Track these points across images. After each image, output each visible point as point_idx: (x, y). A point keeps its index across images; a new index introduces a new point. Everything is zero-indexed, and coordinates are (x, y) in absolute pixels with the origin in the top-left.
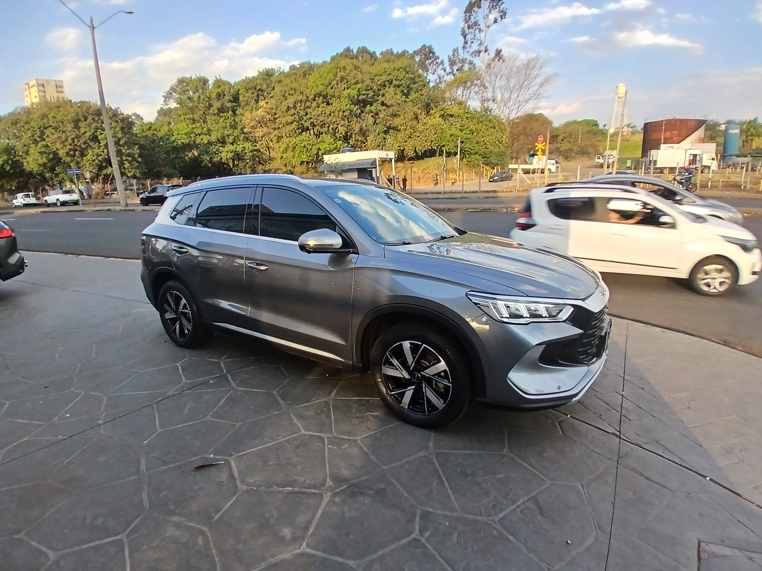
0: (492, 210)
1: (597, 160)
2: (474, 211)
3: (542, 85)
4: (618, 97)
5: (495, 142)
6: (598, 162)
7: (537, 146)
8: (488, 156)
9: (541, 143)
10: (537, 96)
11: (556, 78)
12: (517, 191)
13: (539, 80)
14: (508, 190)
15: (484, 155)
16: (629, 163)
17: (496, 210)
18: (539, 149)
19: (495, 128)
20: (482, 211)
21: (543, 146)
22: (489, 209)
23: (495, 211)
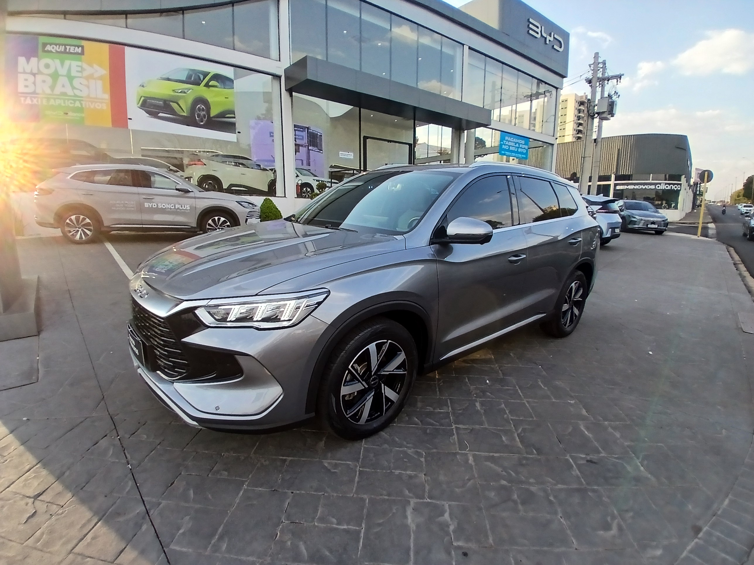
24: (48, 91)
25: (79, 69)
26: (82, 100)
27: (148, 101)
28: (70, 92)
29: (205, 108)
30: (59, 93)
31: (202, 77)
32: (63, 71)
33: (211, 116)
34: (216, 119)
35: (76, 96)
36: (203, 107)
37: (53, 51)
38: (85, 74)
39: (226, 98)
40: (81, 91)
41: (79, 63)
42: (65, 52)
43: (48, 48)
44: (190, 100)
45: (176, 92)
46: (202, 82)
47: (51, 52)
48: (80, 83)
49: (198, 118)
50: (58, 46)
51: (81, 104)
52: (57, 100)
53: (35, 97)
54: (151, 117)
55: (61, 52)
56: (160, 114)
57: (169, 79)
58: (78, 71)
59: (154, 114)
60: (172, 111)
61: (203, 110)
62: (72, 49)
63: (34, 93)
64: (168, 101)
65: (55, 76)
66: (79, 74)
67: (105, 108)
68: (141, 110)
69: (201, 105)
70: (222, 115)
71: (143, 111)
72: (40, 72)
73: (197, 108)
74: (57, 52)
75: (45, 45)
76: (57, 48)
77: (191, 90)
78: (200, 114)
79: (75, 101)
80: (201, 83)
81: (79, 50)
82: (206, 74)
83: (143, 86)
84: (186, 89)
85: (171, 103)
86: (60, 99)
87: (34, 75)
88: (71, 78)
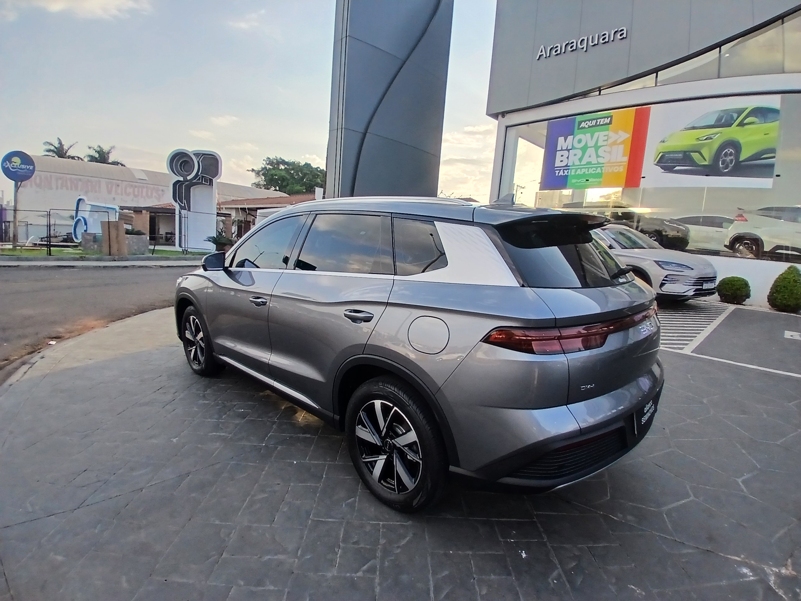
24: (577, 163)
25: (606, 138)
26: (603, 167)
27: (666, 155)
28: (594, 161)
29: (733, 152)
30: (585, 163)
31: (735, 116)
32: (591, 143)
33: (741, 160)
34: (745, 163)
35: (598, 163)
36: (732, 150)
37: (587, 126)
38: (610, 141)
39: (765, 134)
40: (604, 158)
41: (606, 133)
42: (596, 125)
43: (583, 125)
44: (716, 146)
45: (700, 140)
46: (735, 121)
47: (584, 128)
48: (605, 151)
49: (722, 165)
50: (591, 121)
51: (602, 170)
52: (582, 169)
53: (566, 170)
54: (667, 172)
55: (593, 126)
56: (677, 167)
57: (694, 128)
58: (604, 141)
59: (669, 169)
60: (692, 162)
61: (731, 154)
62: (602, 121)
63: (567, 166)
64: (688, 151)
65: (584, 149)
66: (605, 143)
67: (622, 170)
68: (657, 166)
69: (729, 149)
70: (757, 156)
71: (659, 167)
72: (573, 148)
73: (724, 153)
74: (589, 127)
75: (580, 123)
76: (589, 123)
77: (719, 134)
78: (726, 160)
79: (597, 168)
80: (733, 124)
81: (607, 121)
82: (740, 112)
83: (663, 142)
84: (713, 134)
85: (691, 153)
86: (585, 168)
87: (568, 150)
88: (597, 147)
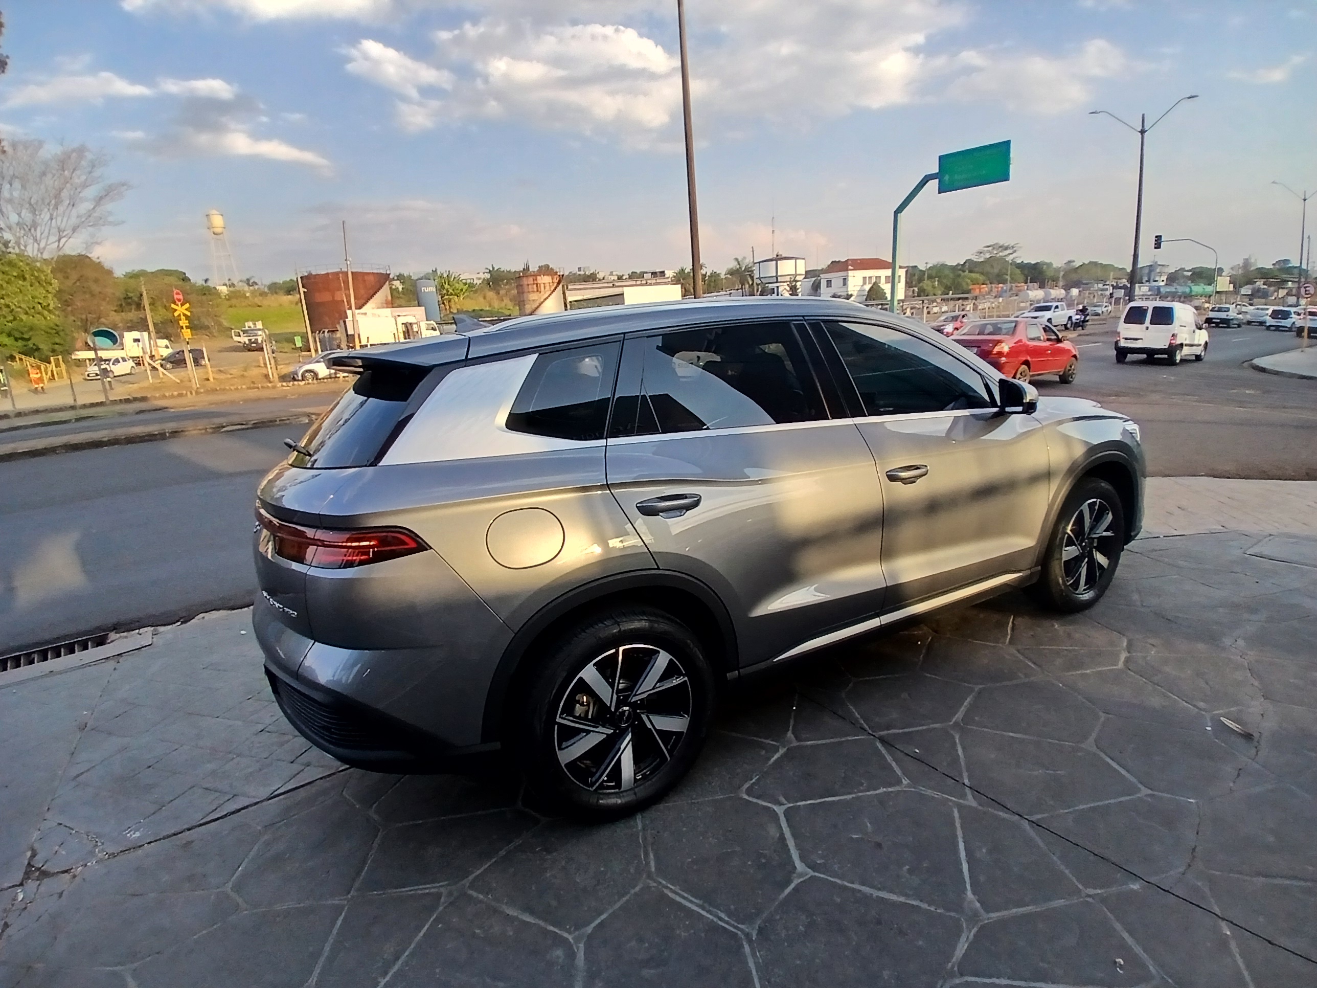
0: (278, 423)
1: (236, 339)
2: (239, 430)
3: (99, 200)
4: (214, 233)
5: (34, 308)
6: (240, 342)
7: (176, 310)
8: (26, 336)
9: (182, 305)
10: (92, 220)
11: (127, 190)
12: (194, 393)
13: (91, 192)
14: (176, 393)
15: (18, 335)
16: (298, 341)
17: (288, 422)
18: (180, 315)
19: (25, 279)
20: (258, 427)
21: (186, 309)
22: (271, 421)
23: (286, 424)
